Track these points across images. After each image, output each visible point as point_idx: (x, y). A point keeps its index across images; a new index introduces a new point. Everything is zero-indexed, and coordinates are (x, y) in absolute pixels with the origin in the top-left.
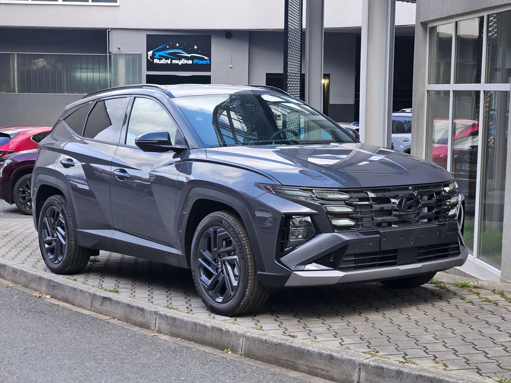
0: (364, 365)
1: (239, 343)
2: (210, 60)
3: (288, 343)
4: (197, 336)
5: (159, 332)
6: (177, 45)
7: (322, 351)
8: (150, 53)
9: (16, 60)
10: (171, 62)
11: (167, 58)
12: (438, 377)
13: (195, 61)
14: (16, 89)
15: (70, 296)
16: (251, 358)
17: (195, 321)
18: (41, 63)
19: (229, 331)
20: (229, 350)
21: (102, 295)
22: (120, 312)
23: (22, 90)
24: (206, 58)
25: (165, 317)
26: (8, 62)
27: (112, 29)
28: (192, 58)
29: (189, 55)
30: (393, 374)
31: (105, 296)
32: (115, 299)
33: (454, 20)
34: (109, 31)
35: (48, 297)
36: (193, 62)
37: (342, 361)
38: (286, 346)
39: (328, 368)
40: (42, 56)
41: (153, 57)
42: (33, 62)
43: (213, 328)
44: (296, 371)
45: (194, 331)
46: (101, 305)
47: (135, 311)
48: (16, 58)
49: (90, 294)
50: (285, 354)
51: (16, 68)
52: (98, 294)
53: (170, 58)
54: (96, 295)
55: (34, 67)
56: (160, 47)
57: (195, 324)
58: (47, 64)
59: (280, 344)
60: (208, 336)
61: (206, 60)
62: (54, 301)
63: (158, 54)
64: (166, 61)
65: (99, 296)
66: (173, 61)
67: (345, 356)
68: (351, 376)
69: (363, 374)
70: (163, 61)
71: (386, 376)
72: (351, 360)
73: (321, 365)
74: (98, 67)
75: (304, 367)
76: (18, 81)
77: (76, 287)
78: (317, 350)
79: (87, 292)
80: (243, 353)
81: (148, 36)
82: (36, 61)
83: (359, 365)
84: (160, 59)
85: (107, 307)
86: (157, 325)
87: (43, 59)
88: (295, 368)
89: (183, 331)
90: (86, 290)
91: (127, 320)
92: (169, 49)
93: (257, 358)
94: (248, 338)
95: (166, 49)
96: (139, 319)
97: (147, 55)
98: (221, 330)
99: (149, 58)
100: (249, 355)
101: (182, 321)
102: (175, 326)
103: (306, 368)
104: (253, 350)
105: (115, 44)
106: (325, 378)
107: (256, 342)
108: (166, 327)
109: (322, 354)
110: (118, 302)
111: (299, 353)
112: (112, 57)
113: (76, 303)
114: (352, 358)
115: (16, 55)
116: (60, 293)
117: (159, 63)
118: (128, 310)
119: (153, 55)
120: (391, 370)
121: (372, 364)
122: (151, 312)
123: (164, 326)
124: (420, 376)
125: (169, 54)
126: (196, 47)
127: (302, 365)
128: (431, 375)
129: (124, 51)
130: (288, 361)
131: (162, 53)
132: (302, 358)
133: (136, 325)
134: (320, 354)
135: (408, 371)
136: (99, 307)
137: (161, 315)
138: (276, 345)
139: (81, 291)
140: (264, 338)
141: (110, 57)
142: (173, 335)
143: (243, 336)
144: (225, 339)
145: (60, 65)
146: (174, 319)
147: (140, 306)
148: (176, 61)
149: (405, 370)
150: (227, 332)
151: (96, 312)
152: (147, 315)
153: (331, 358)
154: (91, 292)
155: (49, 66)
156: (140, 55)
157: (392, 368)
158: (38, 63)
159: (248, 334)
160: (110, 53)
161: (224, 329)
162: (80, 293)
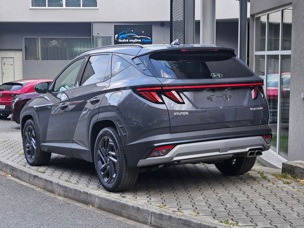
0: (154, 213)
1: (96, 201)
2: (152, 39)
3: (118, 201)
4: (76, 197)
5: (59, 195)
6: (132, 31)
7: (134, 205)
8: (116, 36)
9: (40, 42)
10: (129, 41)
11: (126, 39)
12: (189, 219)
13: (143, 40)
14: (40, 58)
15: (20, 175)
16: (101, 210)
17: (76, 188)
18: (54, 43)
19: (91, 194)
20: (91, 205)
21: (34, 174)
22: (41, 183)
23: (43, 59)
24: (149, 38)
25: (62, 187)
26: (36, 43)
27: (94, 22)
28: (141, 38)
29: (139, 37)
30: (167, 218)
31: (35, 175)
32: (40, 176)
33: (267, 13)
34: (92, 24)
35: (10, 175)
36: (141, 41)
37: (143, 211)
38: (117, 203)
39: (137, 215)
40: (55, 39)
41: (118, 38)
42: (50, 42)
43: (84, 192)
44: (122, 217)
45: (75, 194)
46: (33, 180)
47: (48, 183)
48: (40, 40)
49: (29, 174)
50: (117, 207)
51: (40, 46)
52: (32, 174)
53: (128, 38)
54: (31, 174)
55: (51, 45)
56: (122, 32)
57: (76, 190)
58: (58, 44)
59: (114, 201)
60: (82, 197)
61: (149, 39)
62: (12, 178)
63: (121, 36)
64: (126, 40)
65: (33, 175)
66: (130, 40)
67: (145, 208)
68: (147, 219)
69: (153, 218)
70: (124, 41)
71: (164, 219)
72: (147, 210)
73: (133, 213)
74: (87, 45)
75: (125, 215)
76: (41, 54)
77: (23, 170)
78: (132, 205)
79: (27, 173)
80: (97, 206)
81: (115, 26)
82: (51, 42)
83: (151, 213)
84: (122, 39)
85: (36, 181)
86: (58, 191)
87: (55, 41)
88: (121, 215)
89: (70, 195)
90: (27, 171)
91: (45, 188)
92: (127, 33)
93: (104, 210)
94: (100, 198)
95: (125, 33)
96: (50, 188)
97: (115, 37)
98: (87, 193)
99: (116, 39)
100: (100, 208)
101: (69, 188)
102: (66, 191)
103: (127, 215)
104: (102, 205)
105: (96, 31)
106: (135, 221)
107: (103, 200)
108: (62, 192)
109: (134, 207)
110: (41, 178)
111: (123, 206)
112: (94, 39)
113: (22, 179)
114: (148, 209)
115: (40, 38)
116: (15, 174)
117: (122, 41)
118: (45, 182)
119: (118, 37)
120: (166, 216)
121: (158, 212)
122: (55, 183)
123: (61, 192)
124: (180, 219)
125: (128, 36)
126: (143, 32)
127: (125, 213)
128: (185, 219)
129: (101, 35)
130: (118, 211)
131: (123, 36)
132: (124, 209)
133: (49, 191)
134: (133, 207)
135: (174, 216)
136: (32, 181)
137: (60, 185)
138: (113, 202)
139: (25, 172)
140: (107, 198)
141: (93, 38)
142: (65, 197)
143: (97, 197)
144: (89, 199)
145: (65, 44)
146: (66, 187)
147: (51, 180)
148: (132, 40)
149: (173, 216)
150: (90, 194)
151: (31, 184)
152: (54, 185)
153: (138, 209)
154: (29, 172)
155: (58, 45)
156: (110, 37)
157: (167, 214)
158: (52, 42)
159: (100, 196)
160: (93, 36)
161: (89, 193)
162: (24, 173)
